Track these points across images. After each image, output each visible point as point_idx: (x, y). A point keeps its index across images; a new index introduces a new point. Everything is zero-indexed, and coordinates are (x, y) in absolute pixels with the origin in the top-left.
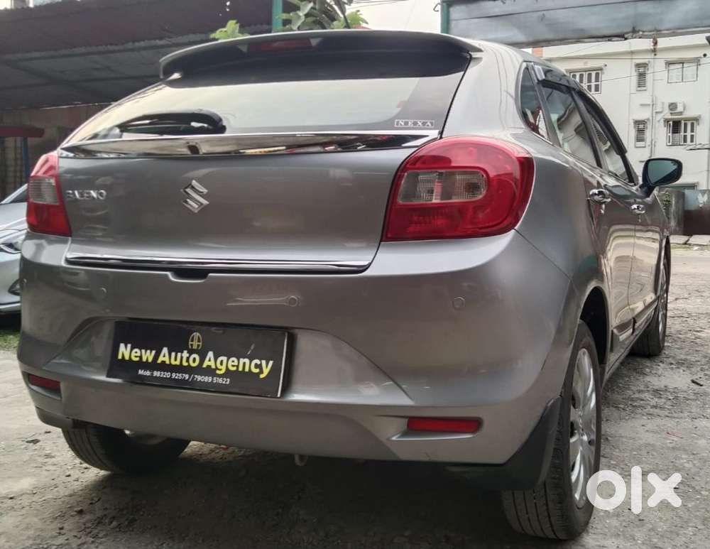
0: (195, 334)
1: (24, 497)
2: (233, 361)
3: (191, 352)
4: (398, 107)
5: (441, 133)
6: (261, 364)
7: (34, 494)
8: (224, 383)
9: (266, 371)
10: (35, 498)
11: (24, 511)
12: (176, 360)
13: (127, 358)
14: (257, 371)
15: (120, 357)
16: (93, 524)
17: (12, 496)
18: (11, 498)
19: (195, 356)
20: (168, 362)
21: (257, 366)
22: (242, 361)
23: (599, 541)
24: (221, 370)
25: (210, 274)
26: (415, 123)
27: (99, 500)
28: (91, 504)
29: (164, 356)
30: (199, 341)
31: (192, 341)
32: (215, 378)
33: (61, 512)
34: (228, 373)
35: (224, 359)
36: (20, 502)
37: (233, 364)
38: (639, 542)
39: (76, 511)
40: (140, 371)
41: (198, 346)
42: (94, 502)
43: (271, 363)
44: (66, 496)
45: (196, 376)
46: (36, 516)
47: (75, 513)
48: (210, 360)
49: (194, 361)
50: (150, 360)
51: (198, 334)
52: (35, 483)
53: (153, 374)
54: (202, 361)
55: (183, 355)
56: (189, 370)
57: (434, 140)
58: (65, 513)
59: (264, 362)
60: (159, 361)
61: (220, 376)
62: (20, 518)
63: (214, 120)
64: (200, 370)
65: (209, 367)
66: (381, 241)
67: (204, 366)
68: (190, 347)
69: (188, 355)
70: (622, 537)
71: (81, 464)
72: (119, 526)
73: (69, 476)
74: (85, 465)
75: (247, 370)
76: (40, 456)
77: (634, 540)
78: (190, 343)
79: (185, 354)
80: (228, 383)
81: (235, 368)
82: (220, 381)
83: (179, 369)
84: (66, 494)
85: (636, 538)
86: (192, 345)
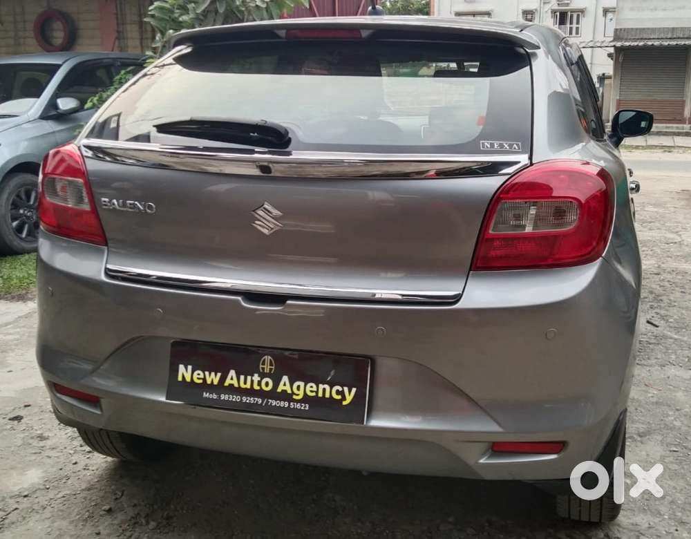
0: (266, 357)
1: (38, 493)
2: (311, 387)
3: (263, 376)
4: (479, 124)
5: (531, 158)
6: (343, 390)
7: (48, 489)
8: (302, 408)
9: (349, 398)
10: (51, 494)
11: (47, 513)
12: (245, 383)
13: (188, 379)
14: (339, 397)
15: (180, 378)
16: (128, 526)
17: (26, 494)
18: (25, 496)
19: (267, 379)
20: (236, 385)
21: (338, 392)
22: (321, 386)
23: (630, 519)
24: (298, 395)
25: (289, 302)
26: (501, 146)
27: (122, 495)
28: (116, 499)
29: (232, 379)
30: (271, 365)
31: (263, 364)
32: (292, 404)
33: (88, 511)
34: (306, 399)
35: (302, 384)
36: (37, 500)
37: (311, 389)
38: (666, 517)
39: (104, 510)
40: (205, 393)
41: (271, 369)
42: (118, 497)
43: (354, 390)
44: (83, 490)
45: (270, 400)
46: (64, 518)
47: (104, 512)
48: (285, 385)
49: (267, 384)
50: (216, 382)
51: (269, 357)
52: (43, 475)
53: (220, 397)
54: (276, 385)
55: (253, 378)
56: (260, 394)
57: (526, 167)
58: (93, 513)
59: (346, 389)
60: (226, 384)
61: (298, 401)
62: (47, 523)
63: (280, 132)
64: (273, 394)
65: (284, 392)
66: (470, 270)
67: (279, 390)
68: (261, 371)
69: (259, 379)
70: (649, 513)
71: (81, 446)
72: (158, 527)
73: (76, 463)
74: (88, 449)
75: (327, 395)
76: (32, 438)
77: (661, 515)
78: (261, 366)
79: (256, 378)
80: (307, 408)
81: (314, 394)
82: (298, 406)
83: (251, 392)
84: (84, 487)
85: (662, 513)
86: (263, 369)
